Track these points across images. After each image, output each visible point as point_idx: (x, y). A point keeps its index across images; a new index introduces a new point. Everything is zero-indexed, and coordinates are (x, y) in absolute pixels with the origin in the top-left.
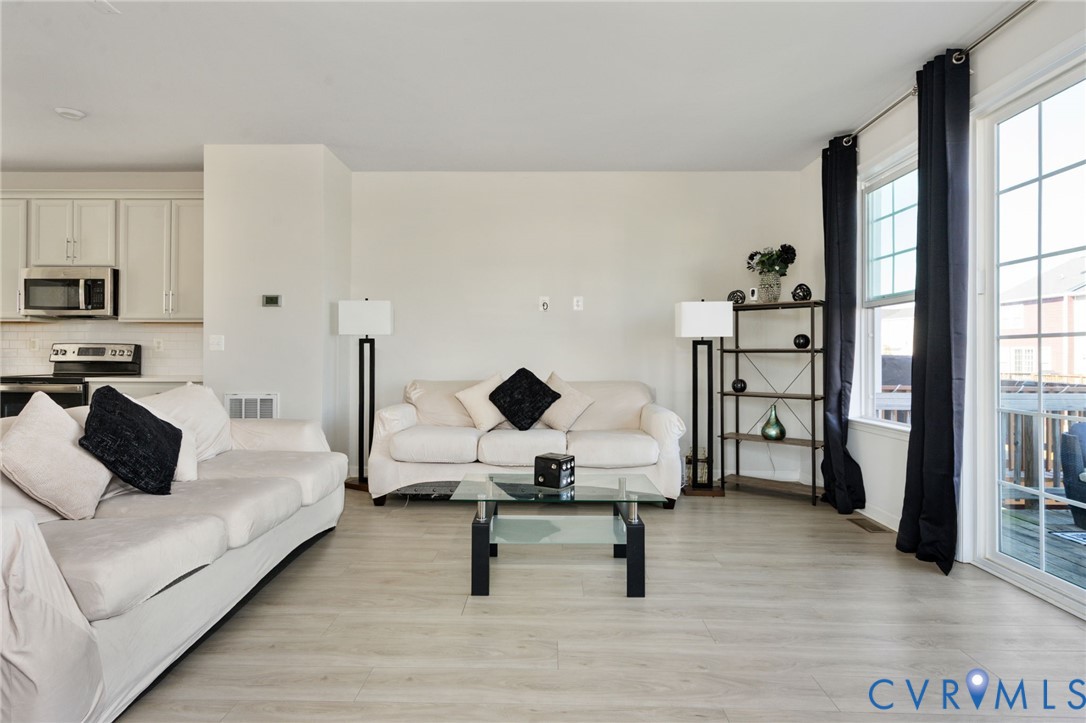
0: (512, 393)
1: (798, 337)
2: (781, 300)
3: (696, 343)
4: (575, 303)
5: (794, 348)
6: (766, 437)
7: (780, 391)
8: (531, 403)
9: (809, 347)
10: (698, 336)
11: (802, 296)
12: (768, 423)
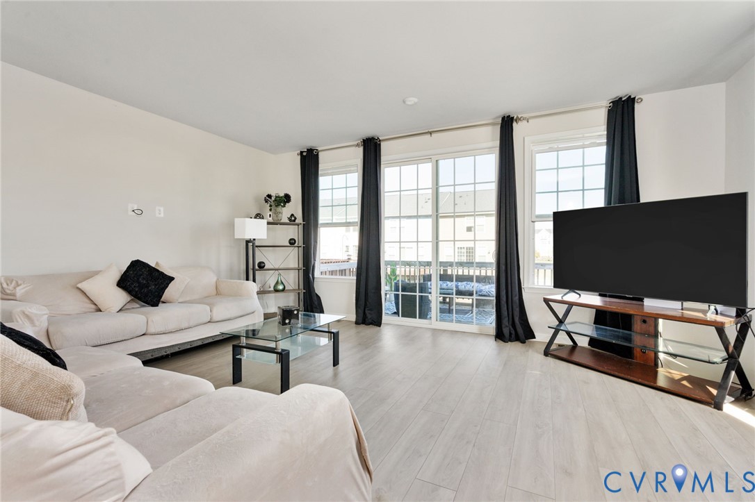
0: (138, 279)
1: (291, 240)
2: (282, 221)
3: (248, 242)
4: (157, 212)
5: (289, 245)
6: (276, 291)
7: (277, 267)
8: (156, 285)
9: (296, 245)
10: (248, 237)
11: (292, 219)
12: (277, 283)
